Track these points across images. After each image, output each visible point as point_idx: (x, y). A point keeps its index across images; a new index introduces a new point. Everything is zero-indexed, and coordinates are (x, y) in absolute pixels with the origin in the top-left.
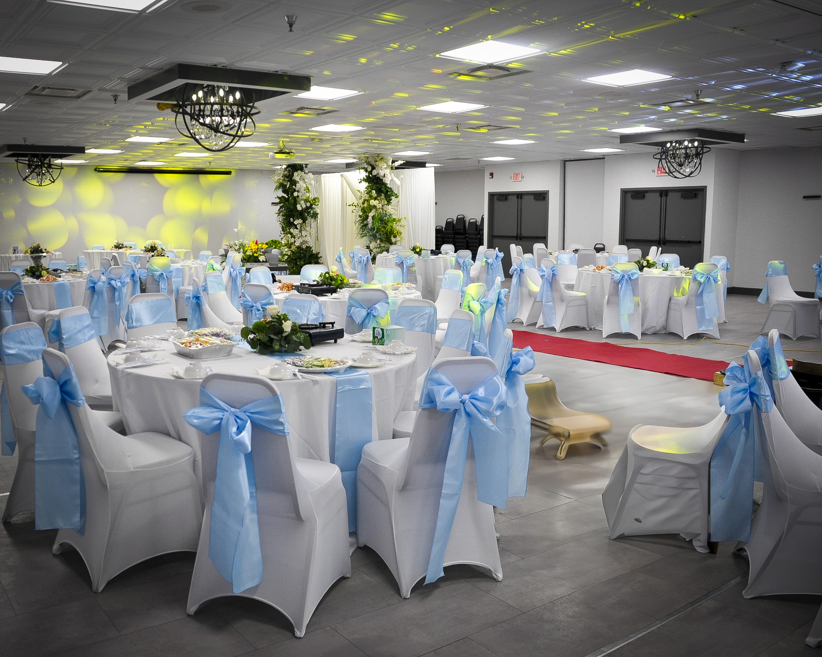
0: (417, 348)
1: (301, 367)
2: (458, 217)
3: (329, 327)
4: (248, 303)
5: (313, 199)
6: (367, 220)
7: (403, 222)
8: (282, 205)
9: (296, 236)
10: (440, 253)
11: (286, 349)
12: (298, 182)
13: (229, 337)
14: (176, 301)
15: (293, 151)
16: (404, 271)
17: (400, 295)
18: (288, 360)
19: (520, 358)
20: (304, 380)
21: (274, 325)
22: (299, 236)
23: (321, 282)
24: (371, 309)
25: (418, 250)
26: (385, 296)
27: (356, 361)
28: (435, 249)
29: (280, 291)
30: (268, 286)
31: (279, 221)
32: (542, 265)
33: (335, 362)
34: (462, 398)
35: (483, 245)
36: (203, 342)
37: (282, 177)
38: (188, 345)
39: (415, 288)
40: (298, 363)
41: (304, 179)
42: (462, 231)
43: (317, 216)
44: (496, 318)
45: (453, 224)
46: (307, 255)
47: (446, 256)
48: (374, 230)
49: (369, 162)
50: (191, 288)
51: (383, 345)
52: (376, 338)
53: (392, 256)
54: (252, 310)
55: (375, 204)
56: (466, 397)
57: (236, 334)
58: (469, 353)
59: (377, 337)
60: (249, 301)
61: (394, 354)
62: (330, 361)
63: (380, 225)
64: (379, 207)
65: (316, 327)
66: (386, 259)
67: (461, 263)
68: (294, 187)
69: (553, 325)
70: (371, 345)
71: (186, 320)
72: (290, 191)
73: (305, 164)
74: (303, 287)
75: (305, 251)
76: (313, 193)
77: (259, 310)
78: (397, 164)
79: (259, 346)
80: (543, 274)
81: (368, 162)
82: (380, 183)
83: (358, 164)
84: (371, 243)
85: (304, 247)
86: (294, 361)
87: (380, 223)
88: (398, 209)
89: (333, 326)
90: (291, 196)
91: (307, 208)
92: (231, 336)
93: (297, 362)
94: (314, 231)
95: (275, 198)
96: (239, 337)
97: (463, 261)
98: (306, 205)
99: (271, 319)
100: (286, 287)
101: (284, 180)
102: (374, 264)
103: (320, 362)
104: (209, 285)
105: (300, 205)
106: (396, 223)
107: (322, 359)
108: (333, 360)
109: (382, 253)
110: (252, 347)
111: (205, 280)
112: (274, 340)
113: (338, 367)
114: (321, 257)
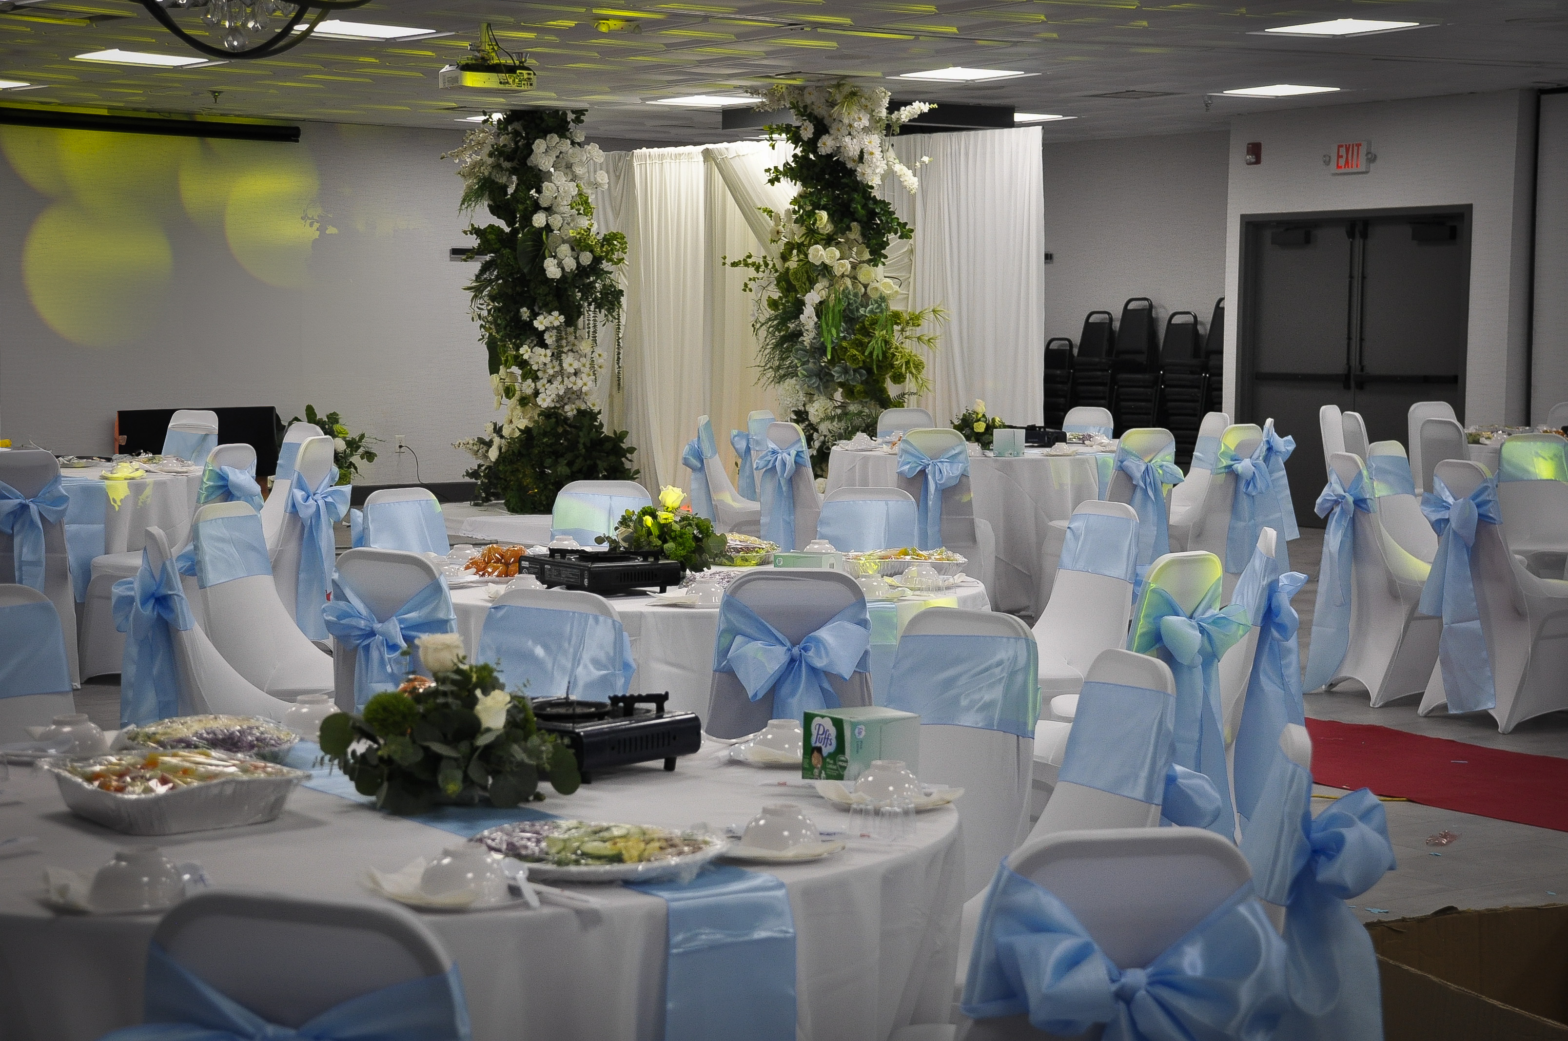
0: (960, 792)
1: (539, 860)
2: (1131, 306)
3: (648, 711)
4: (353, 622)
5: (604, 239)
6: (797, 317)
7: (927, 327)
8: (488, 258)
9: (540, 374)
10: (1062, 438)
11: (487, 794)
12: (548, 176)
13: (276, 749)
14: (81, 608)
15: (530, 62)
16: (930, 503)
17: (909, 592)
18: (494, 835)
19: (1344, 831)
20: (547, 911)
21: (446, 705)
22: (551, 372)
23: (626, 545)
24: (802, 645)
25: (980, 427)
26: (851, 598)
27: (739, 838)
28: (1042, 425)
29: (477, 578)
30: (431, 558)
31: (479, 316)
32: (1439, 485)
33: (664, 844)
34: (1123, 980)
35: (1221, 411)
36: (174, 770)
37: (491, 155)
38: (114, 783)
39: (967, 570)
40: (526, 847)
41: (569, 166)
42: (1142, 359)
43: (619, 302)
44: (1263, 678)
45: (1111, 332)
46: (582, 441)
47: (1080, 448)
48: (824, 353)
49: (805, 107)
50: (136, 560)
51: (840, 777)
52: (816, 754)
53: (886, 448)
54: (367, 648)
55: (827, 262)
56: (1136, 977)
57: (302, 740)
58: (1155, 811)
59: (819, 750)
60: (359, 616)
61: (877, 813)
62: (647, 837)
63: (844, 338)
64: (842, 270)
65: (598, 712)
66: (866, 458)
67: (1138, 474)
68: (533, 192)
69: (1488, 705)
70: (795, 778)
71: (114, 680)
72: (521, 207)
73: (573, 112)
74: (559, 564)
75: (575, 427)
76: (601, 216)
77: (393, 647)
78: (906, 114)
79: (385, 785)
80: (1444, 515)
81: (801, 105)
82: (847, 185)
83: (766, 111)
84: (811, 401)
85: (570, 414)
86: (515, 840)
87: (846, 330)
88: (911, 280)
89: (660, 710)
90: (522, 227)
91: (582, 271)
92: (285, 746)
93: (524, 842)
94: (605, 355)
95: (465, 232)
96: (312, 749)
97: (1143, 468)
98: (577, 259)
99: (433, 685)
100: (498, 561)
101: (497, 167)
102: (822, 476)
103: (608, 845)
104: (209, 551)
105: (556, 261)
106: (902, 330)
107: (616, 832)
108: (655, 836)
109: (850, 439)
110: (362, 788)
111: (195, 535)
112: (443, 764)
113: (674, 861)
114: (632, 450)
